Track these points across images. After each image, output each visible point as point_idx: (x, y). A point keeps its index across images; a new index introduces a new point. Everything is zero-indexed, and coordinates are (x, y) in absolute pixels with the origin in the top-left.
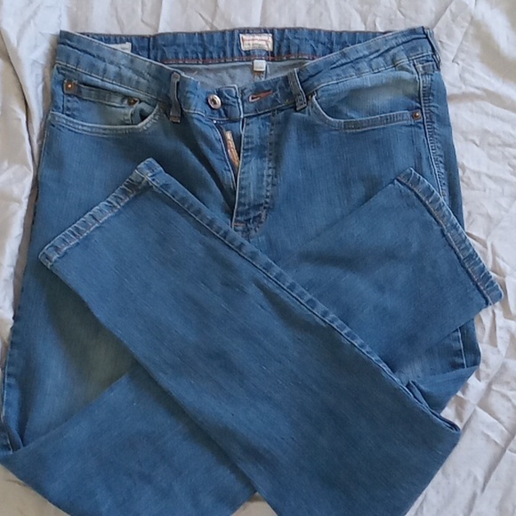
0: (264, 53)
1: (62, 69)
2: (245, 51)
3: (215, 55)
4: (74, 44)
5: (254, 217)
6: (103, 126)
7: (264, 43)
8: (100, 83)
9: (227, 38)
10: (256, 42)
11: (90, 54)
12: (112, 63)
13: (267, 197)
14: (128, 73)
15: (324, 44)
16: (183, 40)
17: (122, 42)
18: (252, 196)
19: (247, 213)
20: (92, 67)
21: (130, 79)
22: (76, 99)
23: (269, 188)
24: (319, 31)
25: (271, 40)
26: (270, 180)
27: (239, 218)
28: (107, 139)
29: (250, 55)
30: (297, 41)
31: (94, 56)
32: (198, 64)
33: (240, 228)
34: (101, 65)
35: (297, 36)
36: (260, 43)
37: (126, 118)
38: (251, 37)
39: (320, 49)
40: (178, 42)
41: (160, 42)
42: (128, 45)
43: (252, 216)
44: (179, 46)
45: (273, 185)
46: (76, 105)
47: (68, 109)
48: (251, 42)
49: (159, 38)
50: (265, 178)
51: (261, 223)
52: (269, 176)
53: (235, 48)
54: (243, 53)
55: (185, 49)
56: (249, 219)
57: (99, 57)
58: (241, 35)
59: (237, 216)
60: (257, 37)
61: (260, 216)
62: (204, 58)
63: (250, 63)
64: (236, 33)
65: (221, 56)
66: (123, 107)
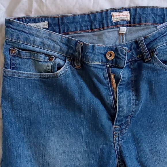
0: (125, 23)
1: (9, 42)
2: (115, 22)
3: (98, 27)
4: (15, 27)
5: (125, 122)
6: (34, 73)
7: (125, 17)
8: (31, 48)
9: (104, 15)
10: (121, 16)
11: (25, 32)
12: (38, 36)
13: (133, 112)
14: (47, 42)
15: (160, 16)
16: (79, 19)
17: (42, 21)
18: (125, 111)
19: (122, 120)
20: (27, 39)
21: (49, 45)
22: (17, 58)
23: (134, 107)
24: (157, 8)
25: (129, 14)
26: (134, 102)
27: (117, 123)
28: (37, 80)
29: (117, 24)
30: (145, 15)
31: (27, 33)
32: (88, 32)
33: (117, 129)
34: (32, 38)
35: (144, 12)
36: (123, 17)
37: (48, 68)
38: (118, 14)
39: (158, 19)
40: (76, 20)
41: (66, 21)
42: (46, 23)
43: (124, 121)
44: (77, 23)
45: (136, 105)
46: (18, 62)
47: (13, 64)
48: (118, 17)
49: (64, 18)
50: (132, 101)
51: (128, 125)
52: (133, 100)
53: (109, 21)
54: (114, 24)
55: (80, 24)
56: (122, 124)
57: (30, 34)
58: (112, 13)
59: (116, 122)
60: (121, 14)
61: (128, 121)
62: (91, 29)
63: (118, 29)
64: (109, 12)
65: (101, 27)
66: (46, 62)
